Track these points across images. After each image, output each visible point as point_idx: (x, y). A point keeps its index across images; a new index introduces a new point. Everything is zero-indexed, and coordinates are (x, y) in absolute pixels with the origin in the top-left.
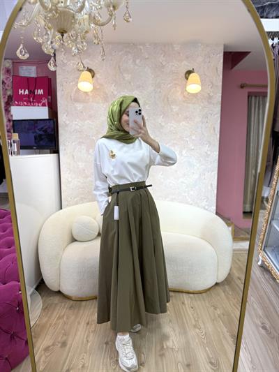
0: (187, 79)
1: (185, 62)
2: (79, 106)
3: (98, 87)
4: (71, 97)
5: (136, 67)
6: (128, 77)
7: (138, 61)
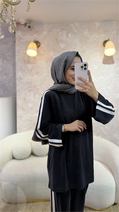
0: (104, 46)
1: (103, 35)
2: (30, 66)
3: (42, 53)
4: (24, 60)
5: (68, 39)
6: (62, 46)
7: (70, 35)
